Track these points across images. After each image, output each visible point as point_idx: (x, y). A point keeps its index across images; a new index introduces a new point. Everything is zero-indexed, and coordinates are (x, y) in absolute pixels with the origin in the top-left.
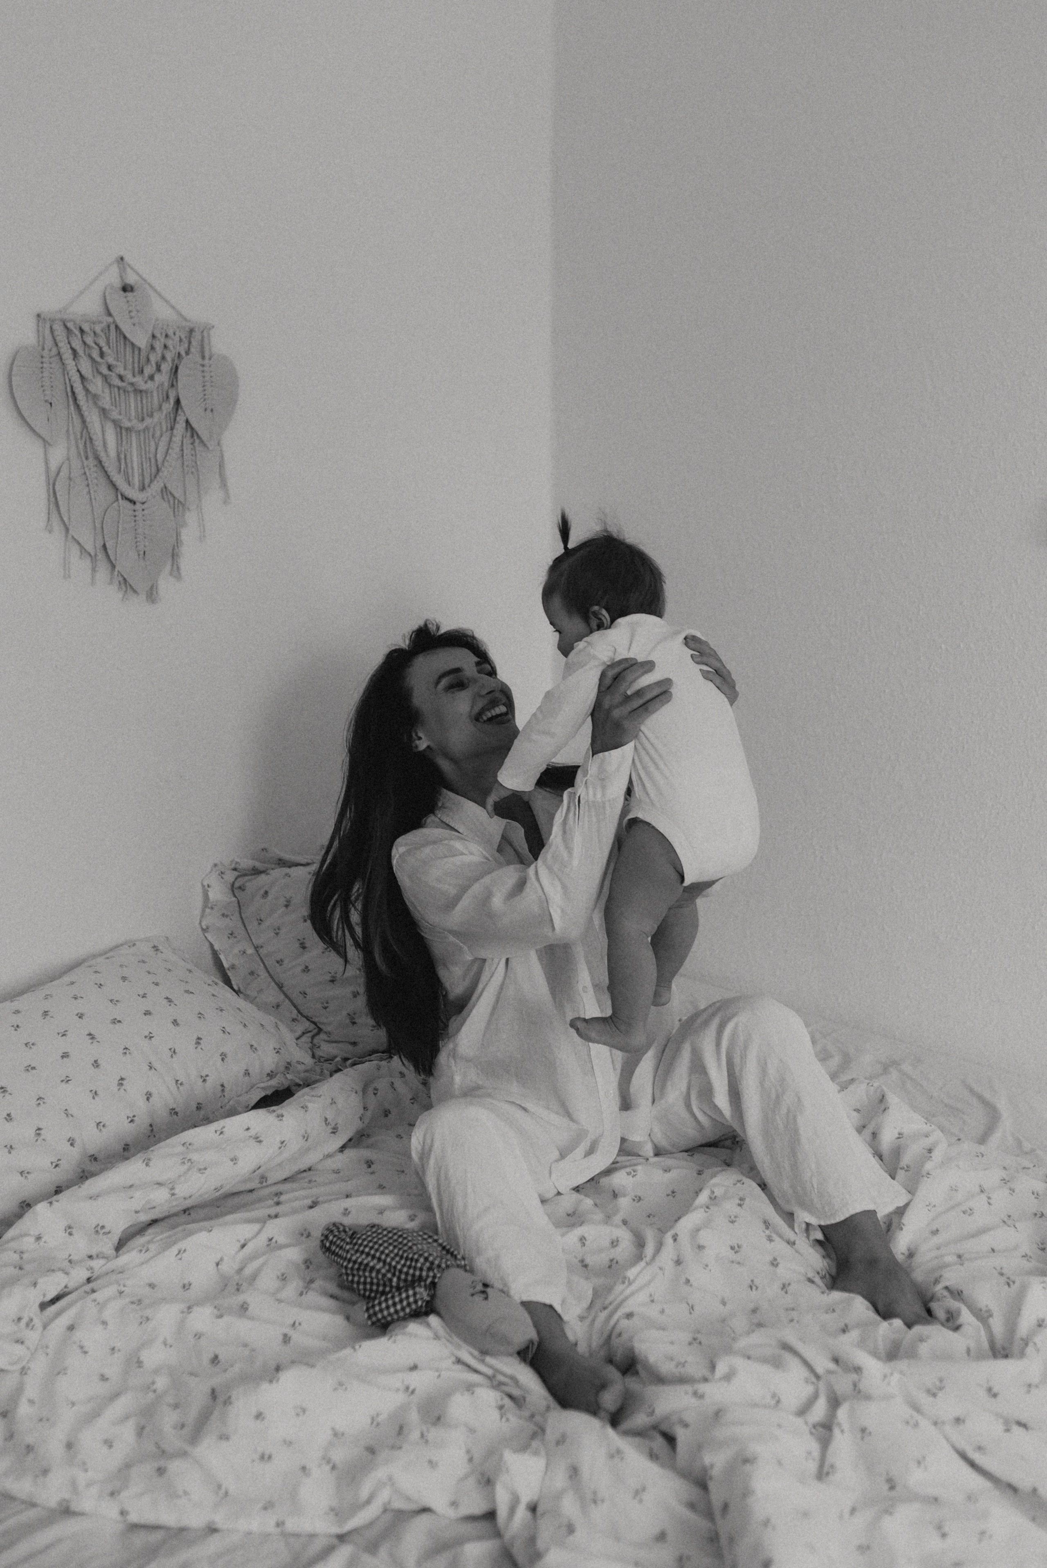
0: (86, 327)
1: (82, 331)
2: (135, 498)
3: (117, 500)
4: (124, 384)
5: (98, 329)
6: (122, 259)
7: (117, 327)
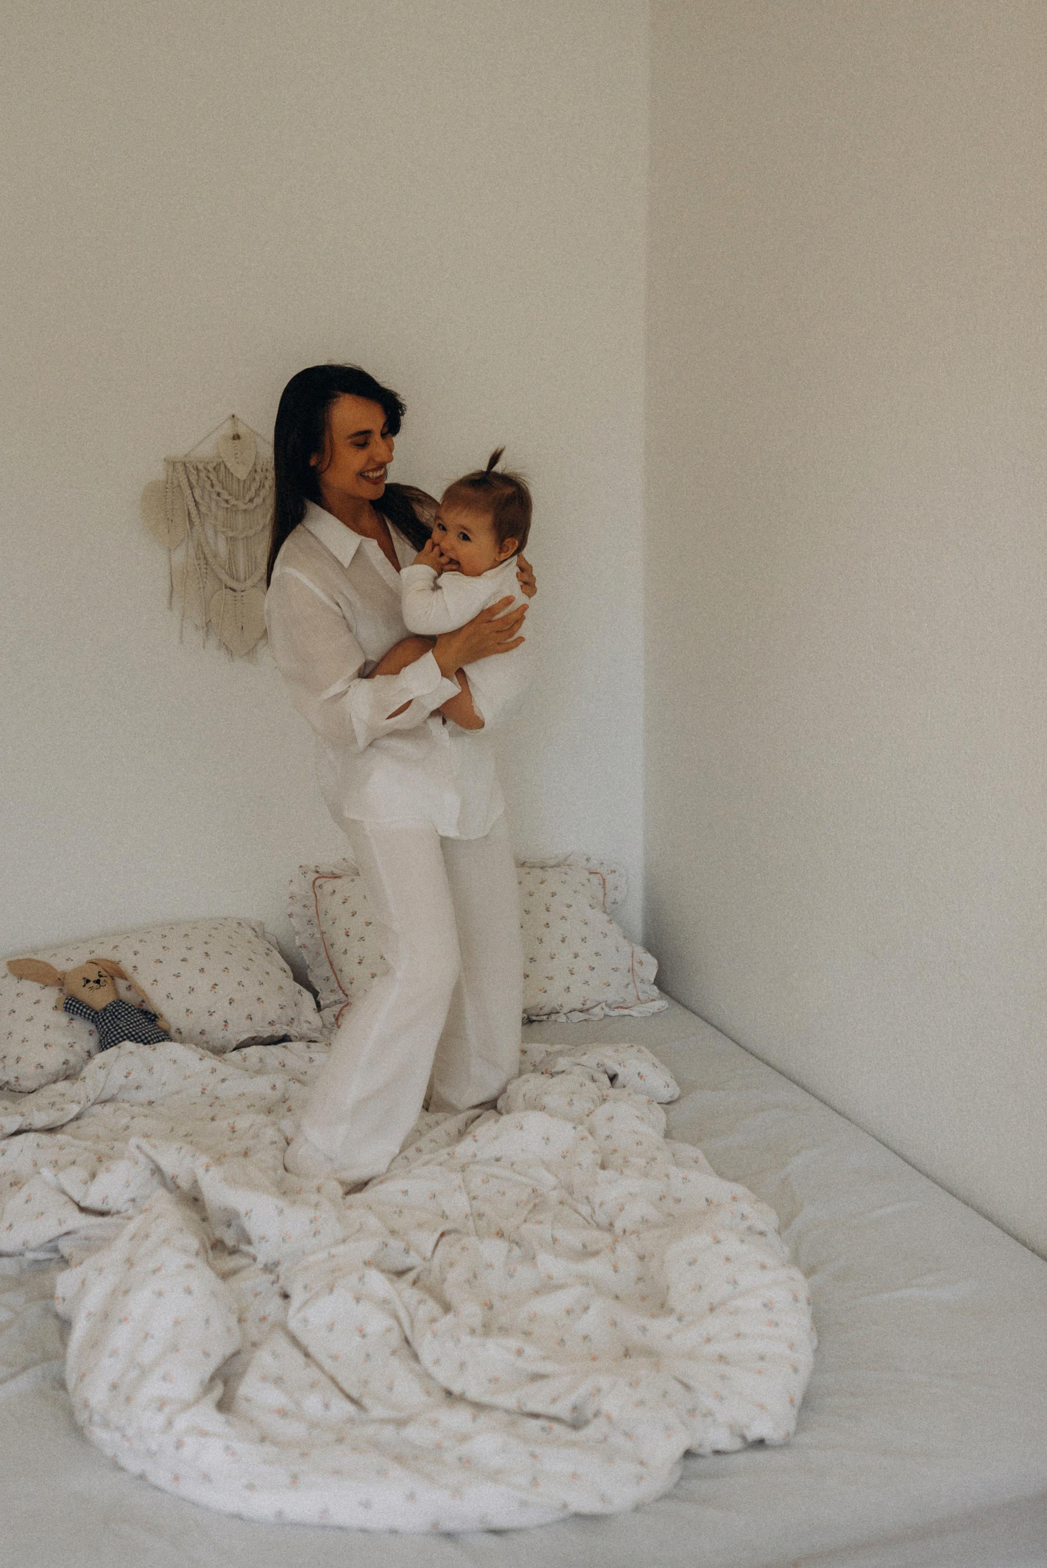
0: (201, 467)
1: (197, 469)
2: (235, 588)
3: (222, 589)
4: (229, 506)
5: (210, 467)
6: (233, 416)
7: (225, 466)
